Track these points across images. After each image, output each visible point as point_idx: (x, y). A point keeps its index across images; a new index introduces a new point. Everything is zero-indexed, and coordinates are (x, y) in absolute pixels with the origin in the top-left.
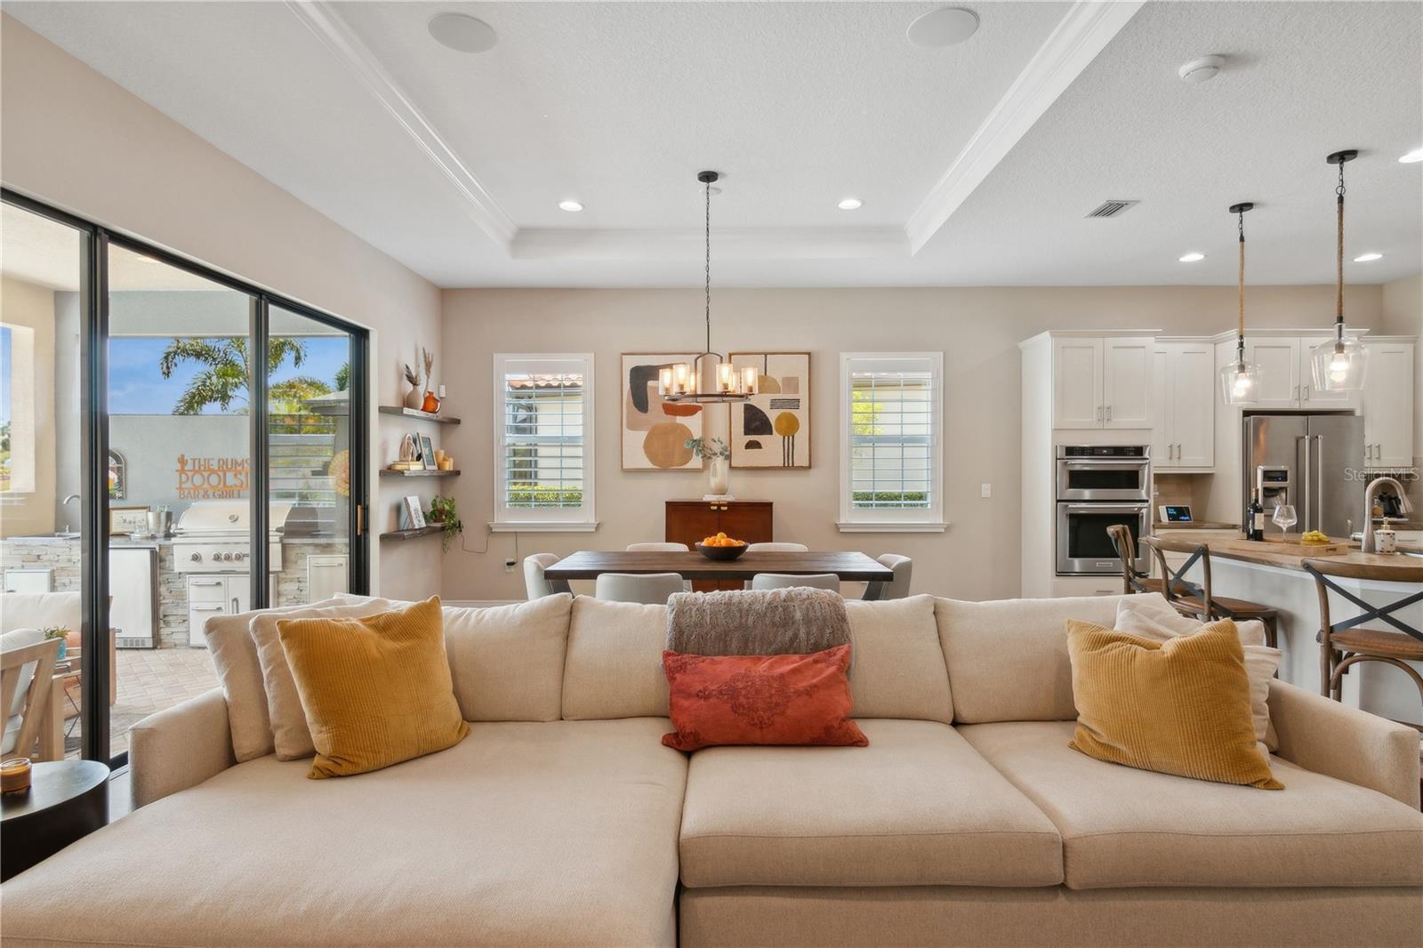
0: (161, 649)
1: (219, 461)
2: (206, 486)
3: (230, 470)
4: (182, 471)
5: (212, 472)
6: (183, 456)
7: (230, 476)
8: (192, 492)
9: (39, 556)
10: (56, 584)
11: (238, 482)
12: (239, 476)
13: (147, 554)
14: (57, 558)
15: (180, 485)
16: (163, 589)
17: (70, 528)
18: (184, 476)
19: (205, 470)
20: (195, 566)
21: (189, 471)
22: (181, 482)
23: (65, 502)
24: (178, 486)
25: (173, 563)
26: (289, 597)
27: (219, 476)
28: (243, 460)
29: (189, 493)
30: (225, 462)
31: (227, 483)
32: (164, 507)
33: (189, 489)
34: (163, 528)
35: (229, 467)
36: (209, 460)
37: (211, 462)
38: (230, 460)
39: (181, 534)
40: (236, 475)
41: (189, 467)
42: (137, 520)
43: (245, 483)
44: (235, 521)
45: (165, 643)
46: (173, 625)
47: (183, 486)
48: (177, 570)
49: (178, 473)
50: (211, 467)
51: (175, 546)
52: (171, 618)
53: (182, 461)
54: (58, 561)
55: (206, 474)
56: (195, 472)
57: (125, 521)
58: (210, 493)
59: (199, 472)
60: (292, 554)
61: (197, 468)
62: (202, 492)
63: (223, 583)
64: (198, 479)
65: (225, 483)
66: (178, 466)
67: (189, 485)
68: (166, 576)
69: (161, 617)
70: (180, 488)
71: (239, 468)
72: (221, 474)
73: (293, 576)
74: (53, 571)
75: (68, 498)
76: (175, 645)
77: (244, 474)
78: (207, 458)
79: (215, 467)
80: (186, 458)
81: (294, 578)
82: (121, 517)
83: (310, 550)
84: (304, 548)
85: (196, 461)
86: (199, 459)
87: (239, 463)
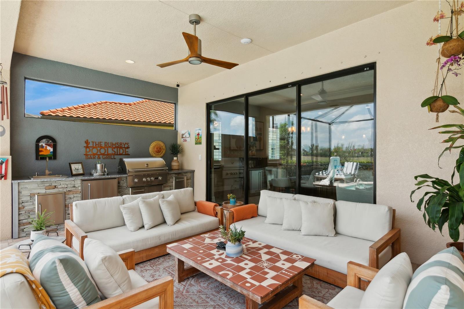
2: (99, 153)
4: (87, 147)
5: (102, 148)
6: (87, 140)
7: (110, 149)
9: (55, 186)
10: (66, 199)
14: (66, 186)
18: (88, 150)
19: (98, 147)
21: (91, 147)
22: (86, 152)
24: (85, 154)
27: (105, 150)
28: (116, 143)
29: (91, 156)
30: (108, 143)
35: (109, 146)
36: (100, 142)
38: (110, 143)
40: (112, 149)
41: (90, 145)
42: (79, 168)
43: (116, 152)
47: (88, 153)
49: (85, 148)
50: (101, 146)
53: (87, 142)
54: (67, 188)
55: (99, 149)
57: (76, 168)
61: (94, 146)
62: (97, 156)
64: (95, 151)
65: (108, 152)
66: (85, 145)
67: (90, 153)
68: (120, 189)
71: (114, 147)
72: (106, 149)
74: (65, 192)
77: (116, 149)
79: (103, 146)
80: (89, 141)
81: (168, 186)
82: (74, 167)
83: (174, 175)
84: (172, 174)
85: (94, 143)
86: (96, 142)
87: (114, 144)
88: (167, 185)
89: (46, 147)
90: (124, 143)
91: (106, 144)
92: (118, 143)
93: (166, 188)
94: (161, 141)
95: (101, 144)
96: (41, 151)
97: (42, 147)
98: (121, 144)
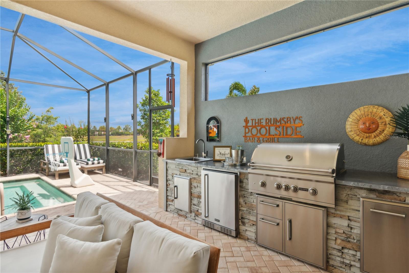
0: (240, 238)
1: (266, 120)
2: (259, 135)
3: (273, 125)
4: (246, 127)
5: (263, 127)
6: (247, 118)
7: (272, 129)
8: (251, 138)
9: (186, 170)
10: (192, 186)
11: (278, 133)
12: (278, 129)
13: (233, 177)
14: (192, 172)
15: (245, 135)
16: (241, 200)
17: (199, 155)
18: (247, 130)
19: (258, 126)
20: (262, 190)
21: (250, 126)
22: (246, 133)
23: (196, 143)
24: (244, 135)
25: (248, 184)
26: (338, 231)
27: (266, 129)
28: (281, 119)
30: (270, 120)
31: (271, 133)
32: (239, 147)
33: (250, 137)
34: (239, 160)
35: (272, 123)
36: (261, 119)
37: (262, 121)
38: (273, 119)
39: (253, 166)
40: (276, 128)
41: (250, 124)
42: (226, 153)
43: (282, 133)
44: (291, 160)
45: (242, 235)
46: (247, 225)
47: (247, 135)
48: (250, 191)
49: (244, 128)
50: (262, 124)
51: (249, 175)
52: (246, 221)
53: (246, 121)
54: (192, 174)
55: (259, 128)
56: (253, 127)
57: (221, 153)
58: (261, 139)
59: (255, 127)
60: (344, 195)
61: (254, 125)
62: (256, 139)
63: (281, 206)
64: (254, 131)
65: (269, 133)
66: (244, 124)
67: (249, 134)
68: (243, 192)
69: (240, 218)
70: (245, 136)
71: (278, 124)
72: (268, 128)
73: (343, 213)
74: (191, 179)
75: (198, 140)
76: (248, 239)
77: (281, 127)
78: (259, 118)
79: (264, 124)
80: (248, 119)
81: (344, 216)
82: (219, 151)
83: (364, 193)
84: (355, 190)
85: (253, 121)
86: (255, 119)
87: (278, 120)
88: (338, 212)
89: (213, 128)
90: (294, 118)
91: (267, 121)
92: (285, 118)
93: (335, 218)
94: (379, 106)
95: (261, 121)
96: (211, 133)
97: (211, 128)
98: (289, 119)
